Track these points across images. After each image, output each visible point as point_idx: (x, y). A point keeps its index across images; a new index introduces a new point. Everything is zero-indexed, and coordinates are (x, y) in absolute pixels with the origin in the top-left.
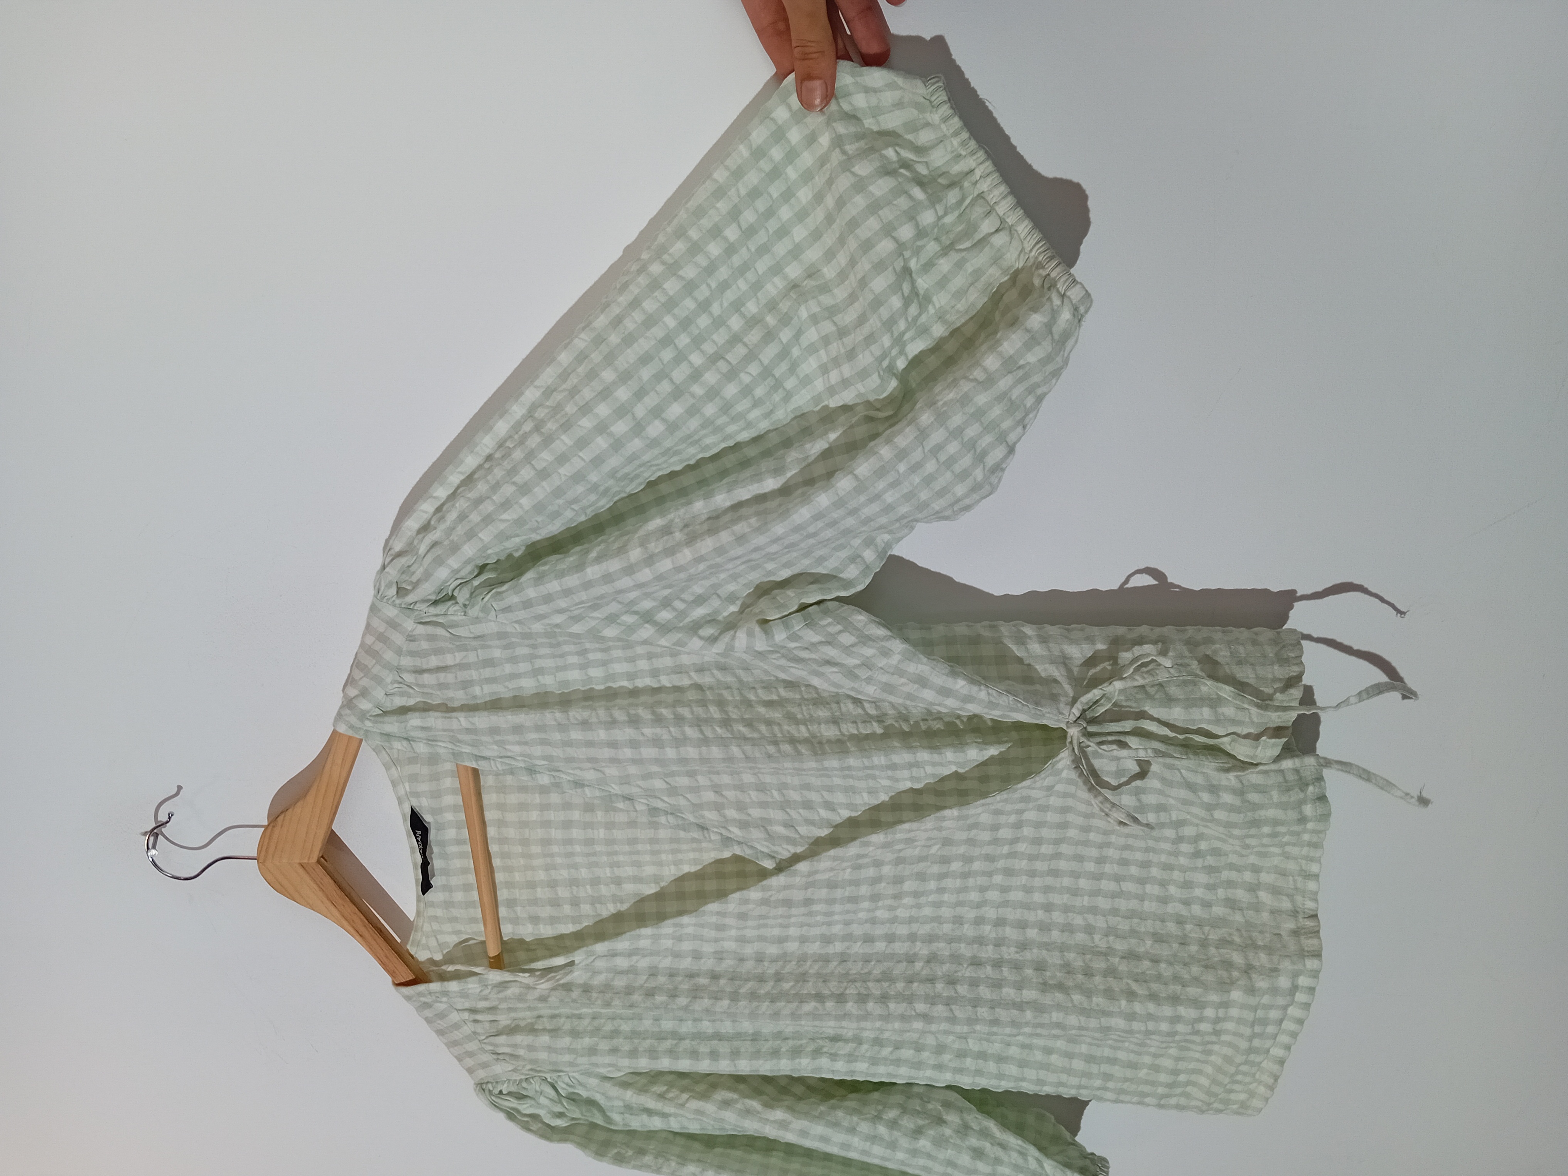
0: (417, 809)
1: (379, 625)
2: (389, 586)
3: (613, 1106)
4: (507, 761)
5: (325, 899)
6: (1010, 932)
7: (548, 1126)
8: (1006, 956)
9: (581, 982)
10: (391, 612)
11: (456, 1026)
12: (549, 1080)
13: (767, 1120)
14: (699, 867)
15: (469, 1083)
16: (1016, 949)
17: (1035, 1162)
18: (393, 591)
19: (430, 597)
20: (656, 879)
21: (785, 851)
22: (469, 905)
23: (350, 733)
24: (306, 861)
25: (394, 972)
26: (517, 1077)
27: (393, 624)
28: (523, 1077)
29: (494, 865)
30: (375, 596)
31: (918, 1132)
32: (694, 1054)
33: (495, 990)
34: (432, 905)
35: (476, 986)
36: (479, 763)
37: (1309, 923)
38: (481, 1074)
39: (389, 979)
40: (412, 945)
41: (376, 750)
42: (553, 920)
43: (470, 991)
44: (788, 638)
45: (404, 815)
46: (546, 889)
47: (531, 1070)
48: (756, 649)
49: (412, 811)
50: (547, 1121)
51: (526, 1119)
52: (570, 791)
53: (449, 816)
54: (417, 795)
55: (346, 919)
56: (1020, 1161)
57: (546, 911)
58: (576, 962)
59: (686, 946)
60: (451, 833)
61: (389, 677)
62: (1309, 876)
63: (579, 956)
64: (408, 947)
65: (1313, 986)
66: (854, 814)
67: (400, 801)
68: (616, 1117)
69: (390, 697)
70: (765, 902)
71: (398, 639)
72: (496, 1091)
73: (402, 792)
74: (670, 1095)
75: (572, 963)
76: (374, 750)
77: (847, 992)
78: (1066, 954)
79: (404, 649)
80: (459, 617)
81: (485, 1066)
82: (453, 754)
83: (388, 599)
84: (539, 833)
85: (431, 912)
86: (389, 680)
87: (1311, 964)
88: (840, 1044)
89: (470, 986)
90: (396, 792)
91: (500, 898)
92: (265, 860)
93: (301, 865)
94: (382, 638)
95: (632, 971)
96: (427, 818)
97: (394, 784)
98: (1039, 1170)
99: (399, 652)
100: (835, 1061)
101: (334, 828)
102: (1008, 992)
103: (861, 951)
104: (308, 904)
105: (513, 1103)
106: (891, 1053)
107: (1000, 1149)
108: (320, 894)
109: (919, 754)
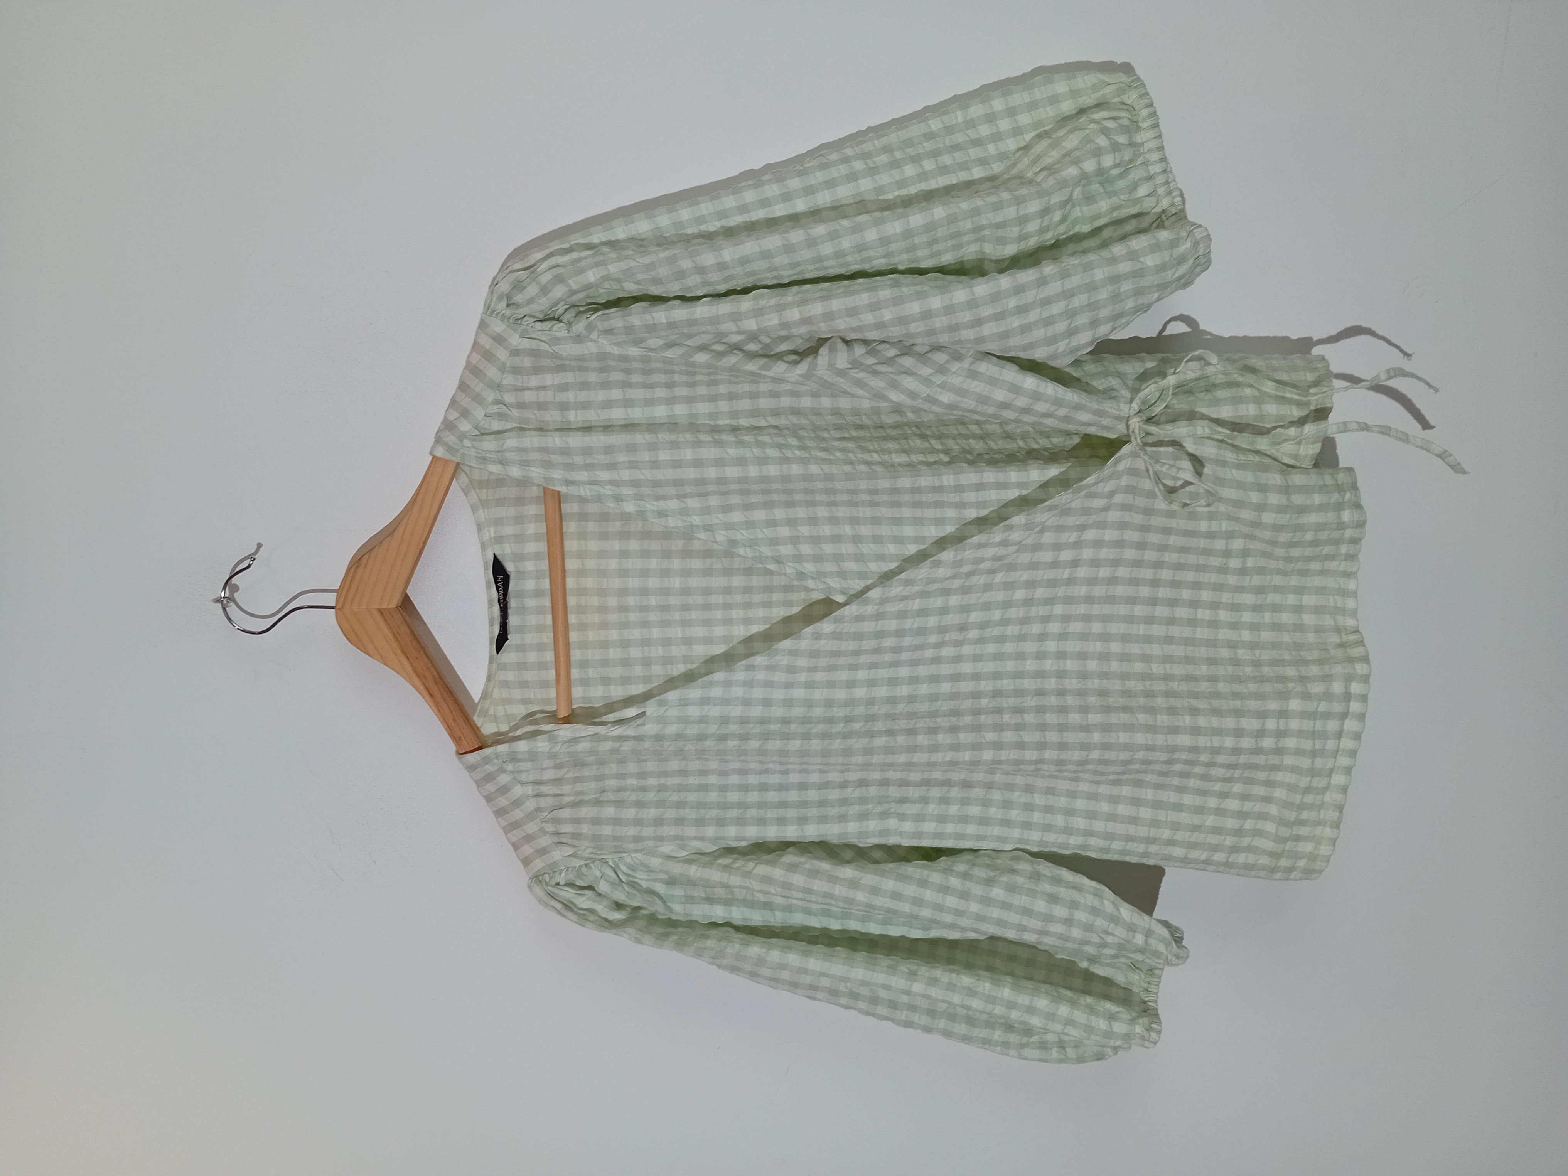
0: (500, 558)
1: (486, 342)
2: (500, 298)
3: (673, 896)
4: (594, 487)
5: (399, 652)
6: (1071, 665)
7: (606, 920)
8: (1068, 687)
9: (654, 733)
10: (498, 327)
11: (517, 803)
12: (610, 863)
13: (837, 878)
14: (767, 626)
15: (522, 876)
16: (1077, 680)
17: (1111, 905)
18: (504, 304)
19: (537, 315)
20: (726, 639)
21: (857, 585)
22: (542, 666)
23: (448, 456)
24: (384, 606)
25: (460, 739)
26: (576, 863)
27: (499, 340)
28: (582, 863)
29: (569, 622)
30: (485, 313)
31: (989, 882)
32: (761, 822)
33: (566, 745)
34: (504, 667)
35: (545, 743)
36: (570, 488)
37: (1352, 637)
38: (538, 864)
39: (453, 747)
40: (478, 716)
41: (466, 492)
42: (625, 681)
43: (539, 750)
44: (867, 353)
45: (486, 564)
46: (619, 649)
47: (592, 853)
48: (837, 366)
49: (495, 558)
50: (604, 916)
51: (582, 912)
52: (654, 520)
53: (530, 566)
54: (499, 540)
55: (418, 675)
56: (1096, 903)
57: (617, 672)
58: (648, 714)
59: (757, 693)
60: (530, 584)
61: (490, 396)
62: (1344, 593)
63: (651, 708)
64: (475, 718)
65: (1365, 693)
66: (922, 547)
67: (483, 547)
68: (677, 908)
69: (489, 419)
70: (837, 636)
71: (502, 354)
72: (553, 882)
73: (486, 537)
74: (736, 865)
75: (644, 713)
76: (463, 490)
77: (917, 726)
78: (1126, 682)
79: (508, 365)
80: (564, 334)
81: (542, 852)
82: (545, 478)
83: (498, 314)
84: (617, 583)
85: (502, 676)
86: (490, 399)
87: (1360, 668)
88: (906, 805)
89: (540, 744)
90: (480, 538)
91: (572, 659)
92: (342, 607)
93: (380, 611)
94: (488, 356)
95: (704, 720)
96: (509, 567)
97: (480, 527)
98: (1115, 913)
99: (502, 369)
100: (903, 820)
101: (409, 592)
102: (1075, 718)
103: (928, 692)
104: (381, 657)
105: (569, 894)
106: (958, 809)
107: (1074, 892)
108: (395, 645)
109: (985, 474)
